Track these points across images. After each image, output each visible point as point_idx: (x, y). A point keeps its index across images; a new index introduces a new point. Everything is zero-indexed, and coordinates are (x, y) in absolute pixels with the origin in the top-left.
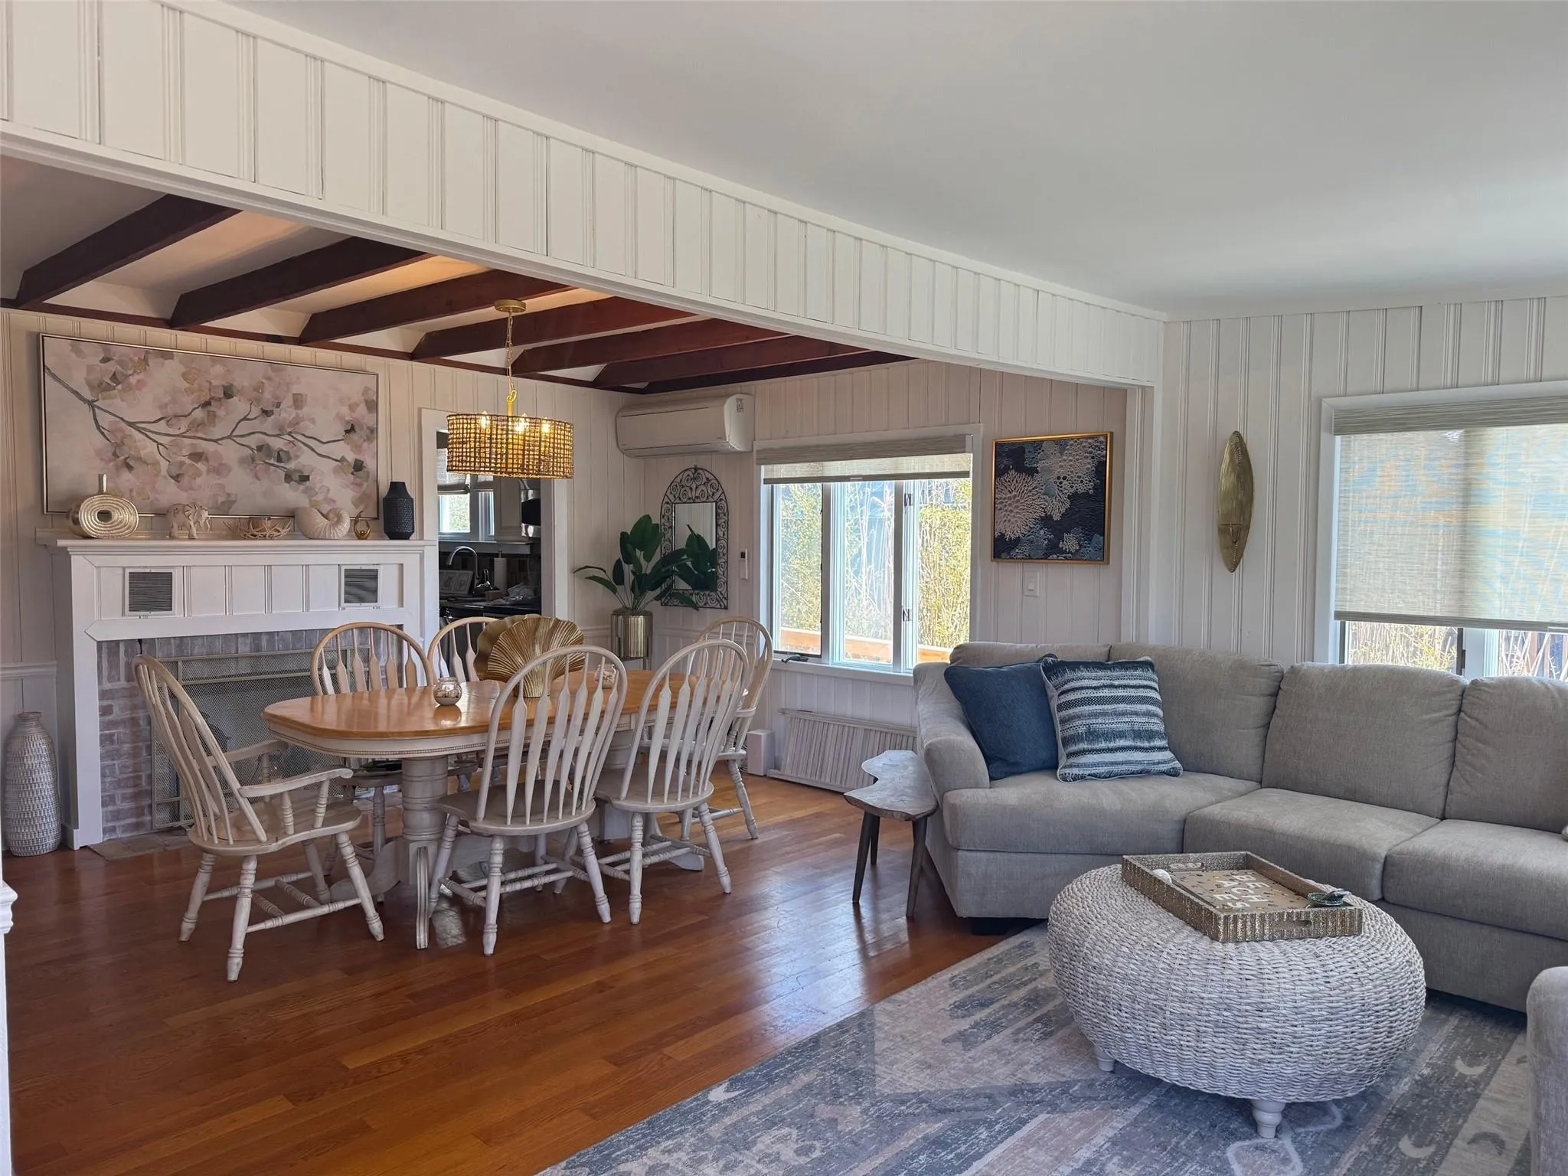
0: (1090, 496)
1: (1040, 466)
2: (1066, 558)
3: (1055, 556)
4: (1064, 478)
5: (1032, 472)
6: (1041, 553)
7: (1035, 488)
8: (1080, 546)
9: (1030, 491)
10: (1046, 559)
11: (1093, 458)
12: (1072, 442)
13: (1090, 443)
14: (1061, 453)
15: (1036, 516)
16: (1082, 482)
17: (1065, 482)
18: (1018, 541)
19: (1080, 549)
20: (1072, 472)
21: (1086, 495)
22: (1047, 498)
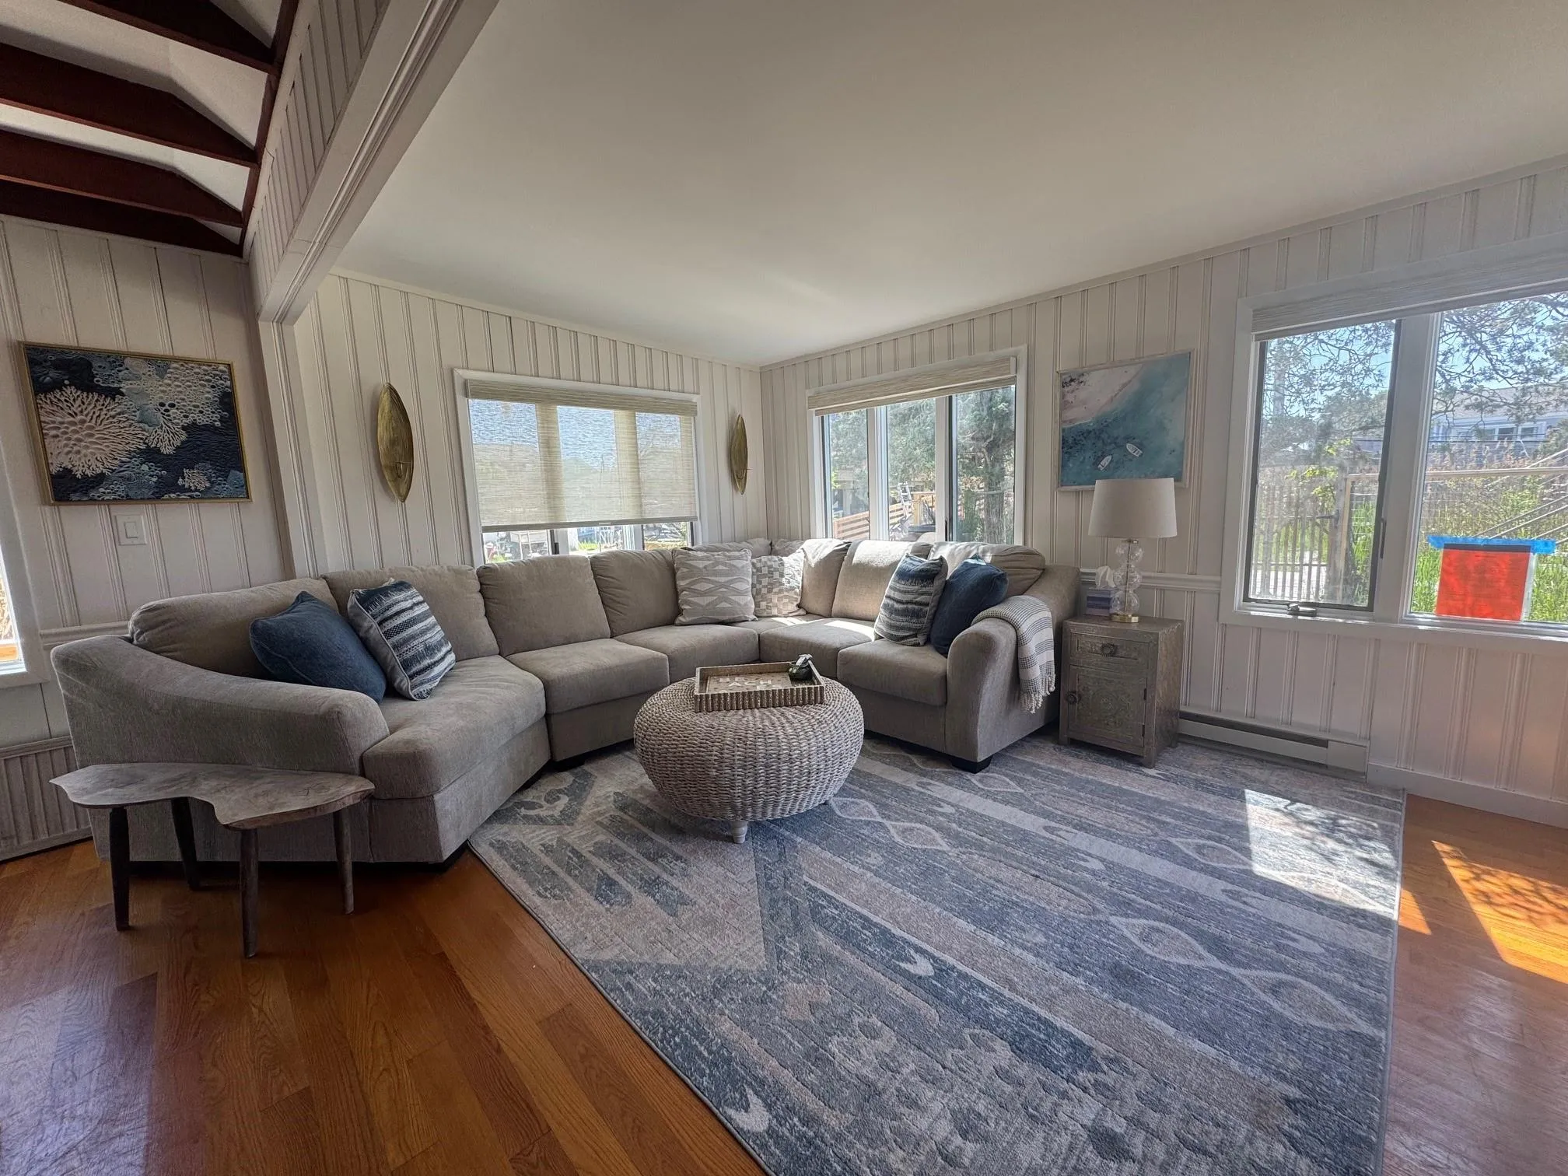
0: (216, 428)
1: (125, 387)
2: (192, 497)
3: (172, 495)
4: (172, 406)
5: (113, 393)
6: (148, 493)
7: (122, 413)
8: (212, 483)
9: (114, 417)
10: (158, 498)
11: (213, 387)
12: (175, 365)
13: (204, 370)
14: (162, 377)
15: (132, 448)
16: (201, 412)
17: (174, 410)
18: (99, 479)
19: (212, 487)
20: (183, 399)
21: (209, 428)
22: (147, 427)
